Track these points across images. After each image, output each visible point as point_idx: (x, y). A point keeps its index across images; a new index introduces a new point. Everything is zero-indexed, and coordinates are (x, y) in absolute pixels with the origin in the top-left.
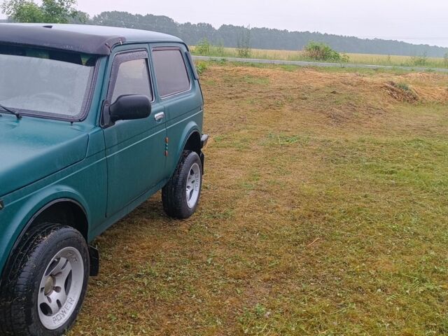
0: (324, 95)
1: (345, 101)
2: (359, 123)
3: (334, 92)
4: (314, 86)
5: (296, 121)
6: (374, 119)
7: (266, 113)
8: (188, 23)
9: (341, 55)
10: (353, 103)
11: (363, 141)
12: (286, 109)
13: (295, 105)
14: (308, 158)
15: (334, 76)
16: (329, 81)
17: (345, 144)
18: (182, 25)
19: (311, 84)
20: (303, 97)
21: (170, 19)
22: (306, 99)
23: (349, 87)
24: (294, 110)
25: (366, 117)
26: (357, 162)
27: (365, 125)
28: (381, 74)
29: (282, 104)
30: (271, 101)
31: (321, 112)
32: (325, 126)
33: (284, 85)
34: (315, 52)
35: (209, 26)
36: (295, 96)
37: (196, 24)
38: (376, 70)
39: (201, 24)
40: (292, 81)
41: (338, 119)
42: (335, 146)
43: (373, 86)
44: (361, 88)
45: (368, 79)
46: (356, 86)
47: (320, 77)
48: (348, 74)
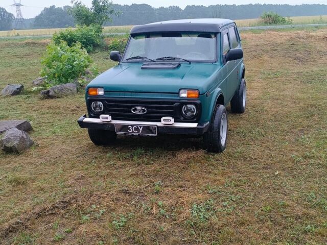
0: (287, 46)
1: (302, 49)
2: (315, 61)
3: (293, 44)
4: (279, 41)
5: (275, 64)
6: (324, 58)
7: (253, 61)
8: (162, 7)
9: (286, 19)
10: (307, 49)
11: (322, 71)
12: (266, 57)
13: (271, 55)
14: (292, 82)
15: (290, 34)
16: (288, 38)
17: (312, 73)
18: (158, 9)
19: (276, 40)
20: (274, 49)
21: (149, 6)
22: (276, 50)
23: (302, 40)
24: (271, 57)
25: (318, 57)
26: (322, 82)
27: (319, 62)
28: (321, 30)
29: (262, 55)
30: (254, 53)
31: (289, 57)
32: (294, 65)
33: (258, 43)
34: (268, 19)
35: (177, 8)
36: (269, 48)
37: (168, 7)
38: (316, 27)
39: (171, 7)
40: (262, 40)
41: (301, 60)
42: (306, 74)
43: (317, 38)
44: (310, 40)
45: (313, 34)
46: (306, 39)
47: (281, 36)
48: (299, 32)
